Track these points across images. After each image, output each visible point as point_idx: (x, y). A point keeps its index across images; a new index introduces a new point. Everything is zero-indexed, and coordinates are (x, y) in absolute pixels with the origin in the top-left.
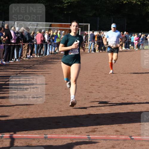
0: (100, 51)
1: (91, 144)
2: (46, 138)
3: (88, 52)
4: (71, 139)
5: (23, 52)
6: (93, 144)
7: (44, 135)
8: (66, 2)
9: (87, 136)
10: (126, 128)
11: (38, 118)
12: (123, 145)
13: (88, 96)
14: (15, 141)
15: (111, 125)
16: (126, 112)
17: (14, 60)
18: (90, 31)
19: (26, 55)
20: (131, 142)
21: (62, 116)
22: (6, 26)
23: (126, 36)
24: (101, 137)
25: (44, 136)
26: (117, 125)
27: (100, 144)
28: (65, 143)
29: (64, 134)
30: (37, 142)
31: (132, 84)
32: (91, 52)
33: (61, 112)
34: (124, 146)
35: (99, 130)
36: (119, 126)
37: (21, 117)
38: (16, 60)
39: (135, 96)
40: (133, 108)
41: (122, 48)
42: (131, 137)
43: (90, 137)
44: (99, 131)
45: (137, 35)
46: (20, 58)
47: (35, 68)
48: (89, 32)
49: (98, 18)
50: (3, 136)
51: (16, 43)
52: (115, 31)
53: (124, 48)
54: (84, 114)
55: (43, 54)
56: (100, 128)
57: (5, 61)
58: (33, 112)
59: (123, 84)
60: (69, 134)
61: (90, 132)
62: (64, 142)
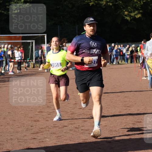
3: (46, 71)
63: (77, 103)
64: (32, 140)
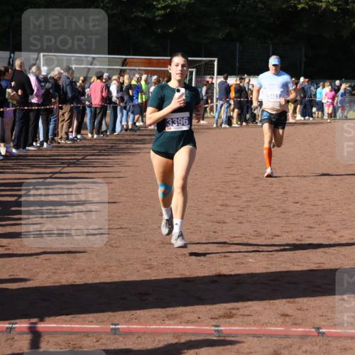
0: (241, 124)
1: (224, 345)
2: (115, 331)
3: (215, 126)
4: (176, 334)
5: (60, 125)
6: (229, 347)
7: (112, 324)
8: (159, 6)
9: (213, 328)
10: (305, 308)
11: (95, 284)
12: (299, 348)
13: (215, 232)
14: (42, 339)
15: (271, 301)
16: (306, 269)
17: (38, 145)
18: (218, 74)
19: (67, 134)
20: (320, 340)
21: (153, 278)
22: (17, 63)
23: (303, 89)
24: (247, 328)
25: (112, 327)
26: (284, 300)
27: (245, 345)
28: (161, 345)
29: (158, 322)
30: (95, 340)
31: (320, 203)
32: (221, 126)
33: (150, 269)
34: (303, 352)
35: (241, 312)
36: (289, 302)
37: (56, 283)
38: (42, 144)
39: (328, 230)
40: (322, 260)
41: (295, 117)
42: (318, 329)
43: (221, 331)
44: (242, 315)
45: (331, 85)
46: (53, 139)
47: (87, 165)
48: (217, 78)
49: (238, 44)
50: (14, 328)
51: (42, 104)
52: (277, 73)
53: (299, 117)
54: (207, 275)
55: (106, 131)
56: (246, 307)
57: (17, 147)
58: (83, 271)
59: (297, 203)
60: (172, 322)
61: (220, 316)
62: (159, 341)
63: (287, 190)
64: (223, 259)
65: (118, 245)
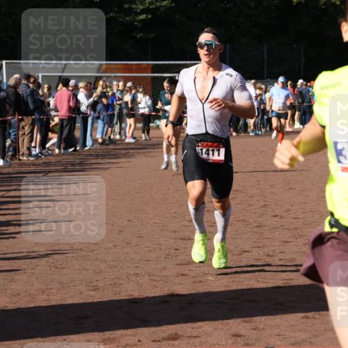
5: (21, 140)
10: (262, 327)
11: (30, 308)
13: (177, 250)
15: (225, 321)
16: (272, 286)
19: (29, 149)
21: (96, 300)
23: (300, 92)
26: (240, 320)
31: (303, 216)
33: (95, 290)
35: (188, 333)
36: (245, 321)
40: (292, 276)
44: (189, 337)
53: (298, 125)
54: (158, 295)
56: (194, 328)
58: (19, 294)
59: (276, 216)
61: (164, 339)
63: (267, 203)
64: (180, 278)
65: (64, 265)
